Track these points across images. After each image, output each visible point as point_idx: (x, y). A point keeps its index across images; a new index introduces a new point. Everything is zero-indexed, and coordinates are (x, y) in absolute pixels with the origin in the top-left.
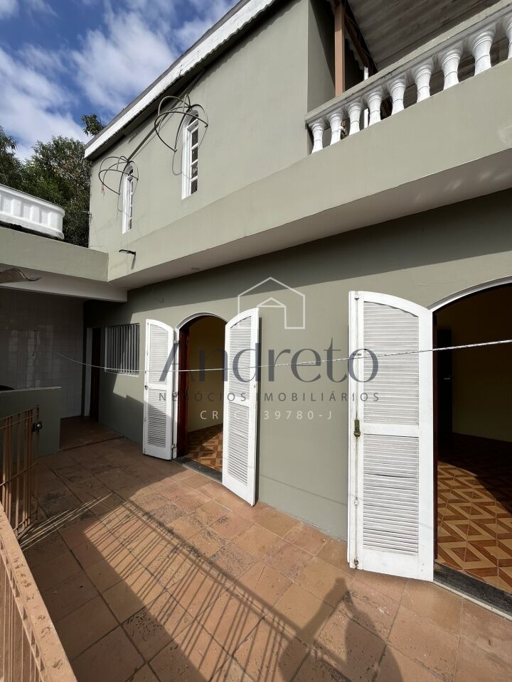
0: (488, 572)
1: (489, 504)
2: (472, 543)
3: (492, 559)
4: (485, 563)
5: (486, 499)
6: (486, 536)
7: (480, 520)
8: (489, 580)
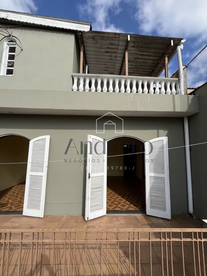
0: (115, 207)
1: (111, 192)
2: (111, 203)
3: (115, 204)
4: (115, 206)
5: (111, 191)
6: (113, 200)
7: (111, 197)
8: (116, 209)
